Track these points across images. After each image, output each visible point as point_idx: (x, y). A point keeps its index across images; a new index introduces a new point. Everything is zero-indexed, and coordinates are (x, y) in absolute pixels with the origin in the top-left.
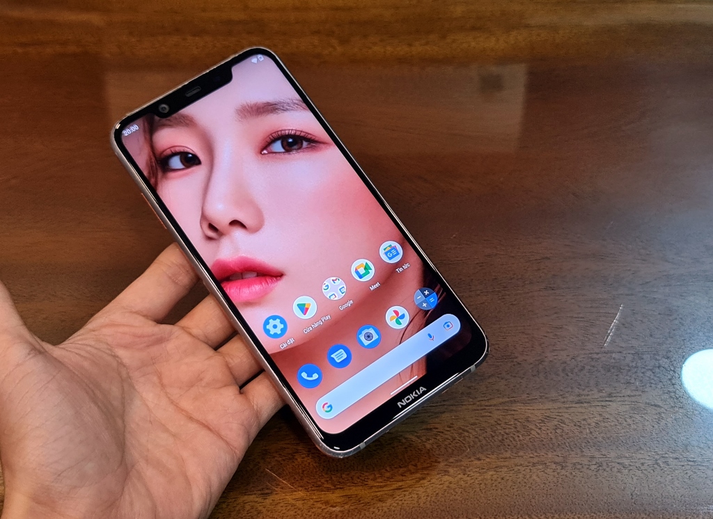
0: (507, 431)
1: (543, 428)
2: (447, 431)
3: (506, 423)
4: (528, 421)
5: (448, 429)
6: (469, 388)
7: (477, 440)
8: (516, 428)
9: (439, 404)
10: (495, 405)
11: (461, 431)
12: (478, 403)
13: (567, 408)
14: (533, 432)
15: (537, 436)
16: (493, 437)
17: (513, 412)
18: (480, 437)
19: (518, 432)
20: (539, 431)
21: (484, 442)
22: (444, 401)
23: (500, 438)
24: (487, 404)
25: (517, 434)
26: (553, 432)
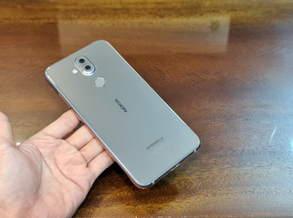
0: (231, 179)
1: (245, 177)
2: (207, 179)
3: (230, 175)
4: (239, 174)
5: (207, 178)
6: (215, 161)
7: (219, 182)
8: (234, 177)
9: (204, 168)
11: (212, 179)
12: (219, 167)
13: (254, 169)
14: (241, 179)
15: (243, 181)
16: (225, 181)
17: (233, 171)
18: (220, 181)
19: (235, 179)
20: (243, 179)
21: (222, 183)
22: (205, 166)
23: (228, 181)
24: (222, 167)
25: (235, 180)
26: (249, 179)
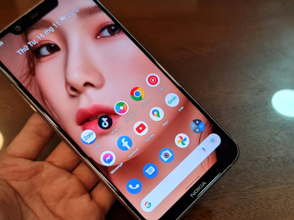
10: (247, 191)
